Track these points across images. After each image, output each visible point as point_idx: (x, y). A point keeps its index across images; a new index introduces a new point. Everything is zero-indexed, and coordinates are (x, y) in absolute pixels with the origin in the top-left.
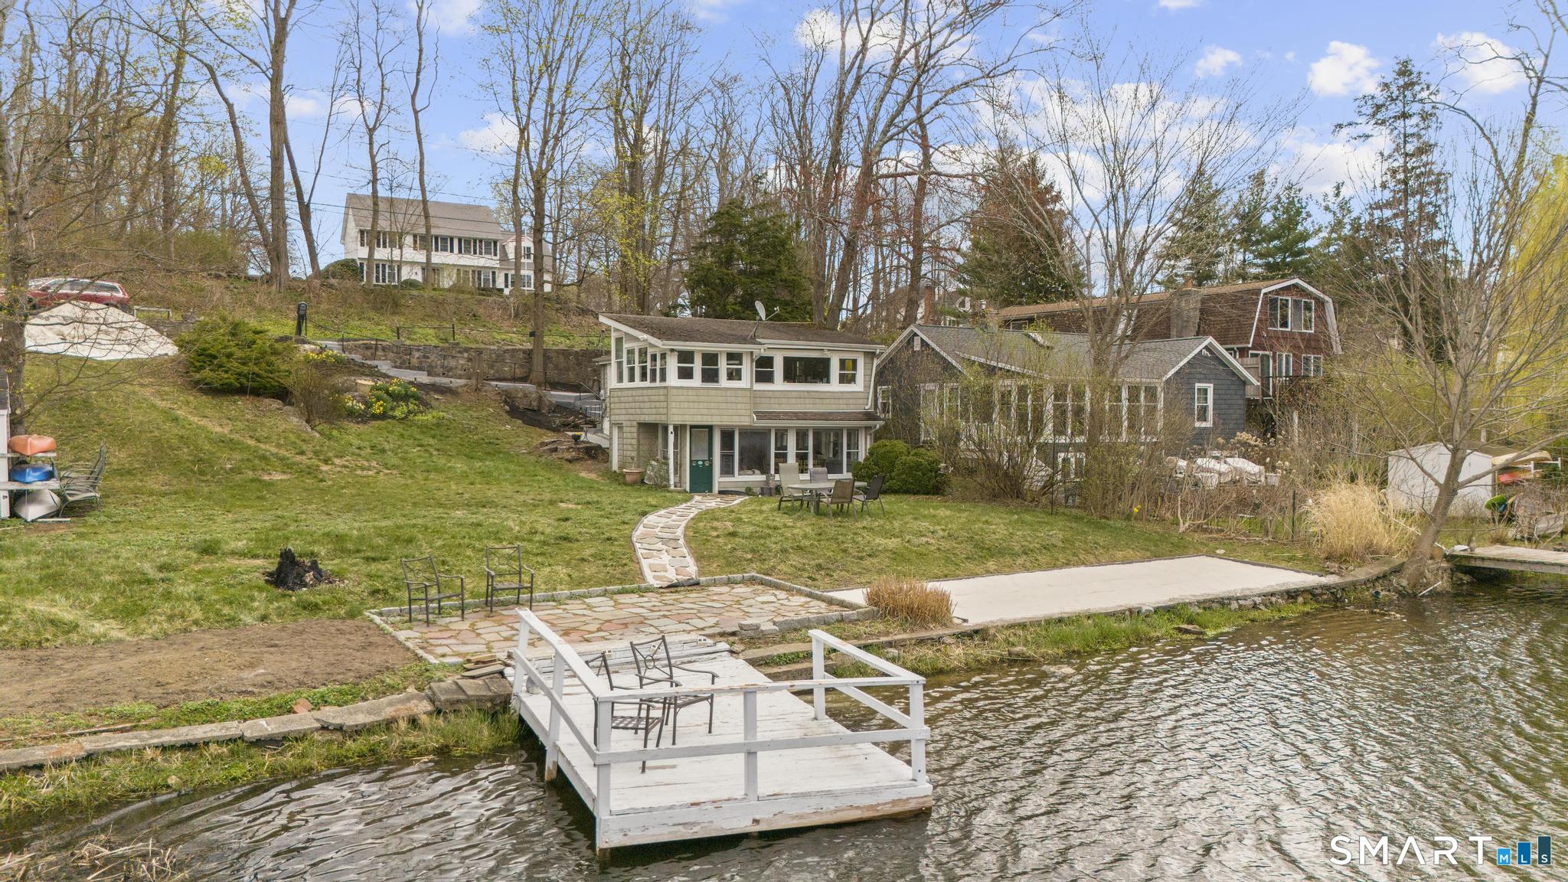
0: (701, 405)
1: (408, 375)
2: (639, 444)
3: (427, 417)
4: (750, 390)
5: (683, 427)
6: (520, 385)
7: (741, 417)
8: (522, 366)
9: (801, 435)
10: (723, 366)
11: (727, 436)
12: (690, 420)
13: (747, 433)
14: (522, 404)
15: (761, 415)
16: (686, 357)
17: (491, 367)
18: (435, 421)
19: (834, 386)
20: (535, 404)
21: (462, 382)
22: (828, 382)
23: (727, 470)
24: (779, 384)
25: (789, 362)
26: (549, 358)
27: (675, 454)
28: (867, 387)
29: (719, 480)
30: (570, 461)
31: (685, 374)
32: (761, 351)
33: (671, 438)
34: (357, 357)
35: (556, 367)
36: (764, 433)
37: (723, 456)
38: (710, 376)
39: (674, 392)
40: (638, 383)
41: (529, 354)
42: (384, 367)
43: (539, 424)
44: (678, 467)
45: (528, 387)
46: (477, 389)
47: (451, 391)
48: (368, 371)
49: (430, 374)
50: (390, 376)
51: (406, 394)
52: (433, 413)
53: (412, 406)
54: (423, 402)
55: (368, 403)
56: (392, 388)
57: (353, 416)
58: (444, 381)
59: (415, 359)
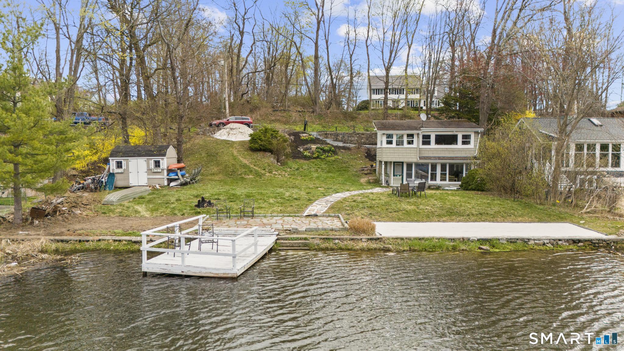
0: (396, 154)
1: (336, 144)
3: (333, 158)
4: (418, 148)
5: (390, 162)
6: (374, 146)
7: (414, 159)
9: (444, 165)
10: (405, 139)
11: (409, 166)
13: (417, 164)
15: (421, 158)
16: (390, 136)
19: (460, 145)
21: (354, 145)
22: (456, 144)
24: (433, 145)
25: (438, 136)
28: (475, 146)
30: (366, 174)
31: (390, 142)
32: (425, 133)
33: (383, 166)
34: (321, 138)
37: (407, 174)
38: (400, 143)
39: (384, 149)
42: (328, 141)
46: (359, 148)
47: (349, 149)
48: (321, 142)
49: (344, 143)
50: (329, 144)
51: (330, 150)
52: (336, 157)
53: (330, 154)
54: (335, 153)
55: (313, 153)
56: (326, 148)
57: (306, 158)
58: (348, 145)
59: (340, 138)
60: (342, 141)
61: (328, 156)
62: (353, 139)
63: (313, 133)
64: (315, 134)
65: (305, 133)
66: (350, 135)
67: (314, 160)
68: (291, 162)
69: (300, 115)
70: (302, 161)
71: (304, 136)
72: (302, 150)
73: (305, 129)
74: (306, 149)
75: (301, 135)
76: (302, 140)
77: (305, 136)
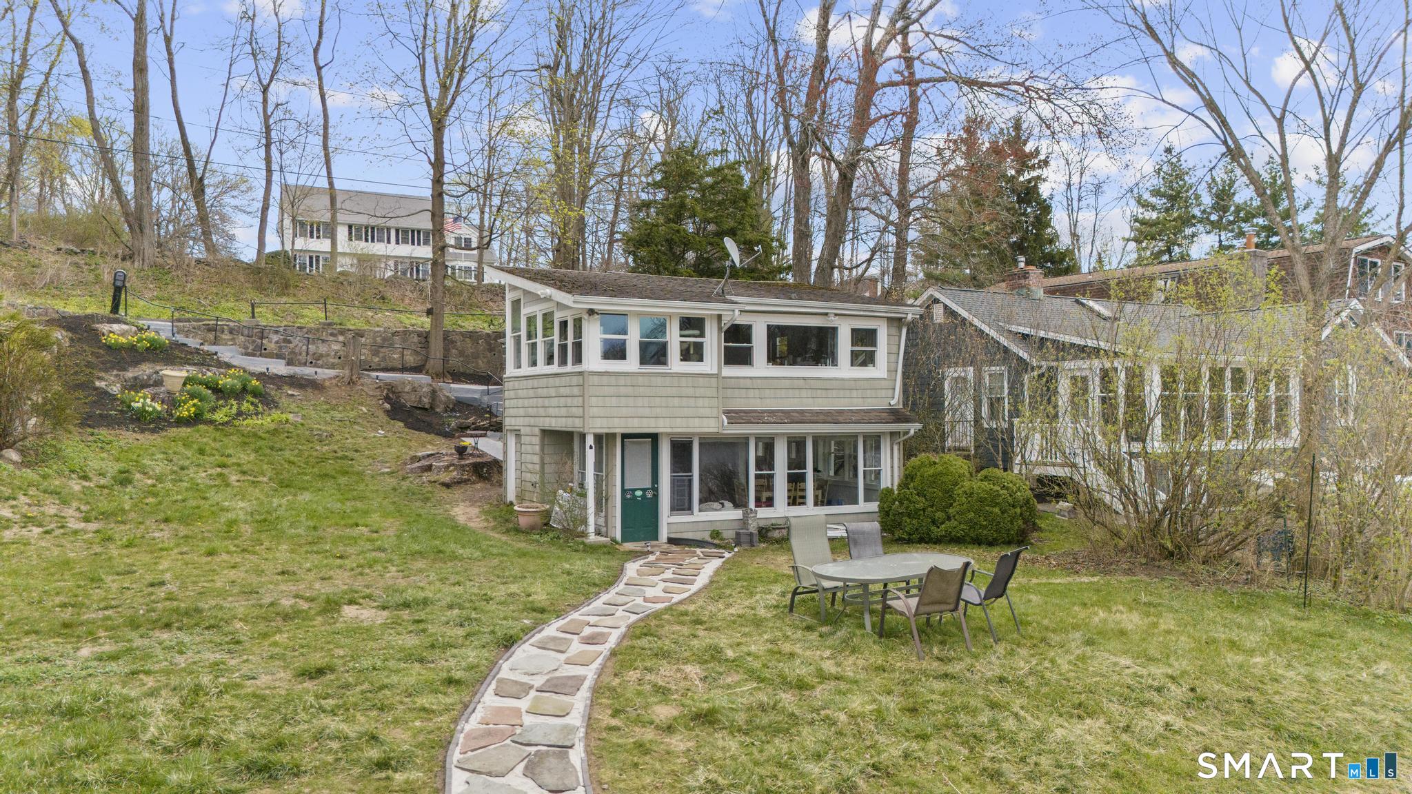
0: (640, 402)
1: (259, 365)
2: (543, 464)
3: (266, 421)
4: (717, 376)
5: (611, 436)
6: (409, 377)
7: (704, 420)
8: (417, 353)
9: (797, 444)
10: (674, 338)
11: (681, 449)
12: (619, 427)
13: (711, 444)
14: (409, 400)
15: (735, 416)
16: (613, 322)
17: (376, 353)
18: (272, 426)
19: (843, 369)
20: (426, 400)
21: (331, 373)
22: (834, 363)
23: (681, 504)
24: (760, 367)
25: (773, 332)
26: (452, 342)
27: (598, 481)
28: (892, 371)
29: (669, 522)
32: (734, 314)
33: (591, 455)
34: (193, 342)
35: (462, 353)
36: (736, 445)
37: (674, 483)
38: (653, 354)
39: (596, 380)
40: (542, 368)
41: (425, 337)
42: (227, 353)
43: (428, 428)
44: (602, 501)
45: (423, 378)
46: (351, 382)
47: (314, 385)
48: (197, 358)
49: (290, 363)
50: (229, 366)
51: (244, 390)
52: (276, 415)
53: (246, 406)
54: (265, 400)
55: (172, 402)
56: (225, 381)
57: (141, 421)
58: (308, 371)
59: (271, 344)
60: (279, 356)
61: (240, 413)
62: (323, 349)
63: (155, 324)
64: (162, 329)
65: (118, 321)
66: (312, 335)
67: (184, 431)
68: (74, 446)
69: (77, 265)
70: (128, 437)
71: (115, 333)
72: (115, 389)
73: (115, 309)
74: (137, 385)
75: (105, 328)
76: (109, 348)
77: (123, 334)
